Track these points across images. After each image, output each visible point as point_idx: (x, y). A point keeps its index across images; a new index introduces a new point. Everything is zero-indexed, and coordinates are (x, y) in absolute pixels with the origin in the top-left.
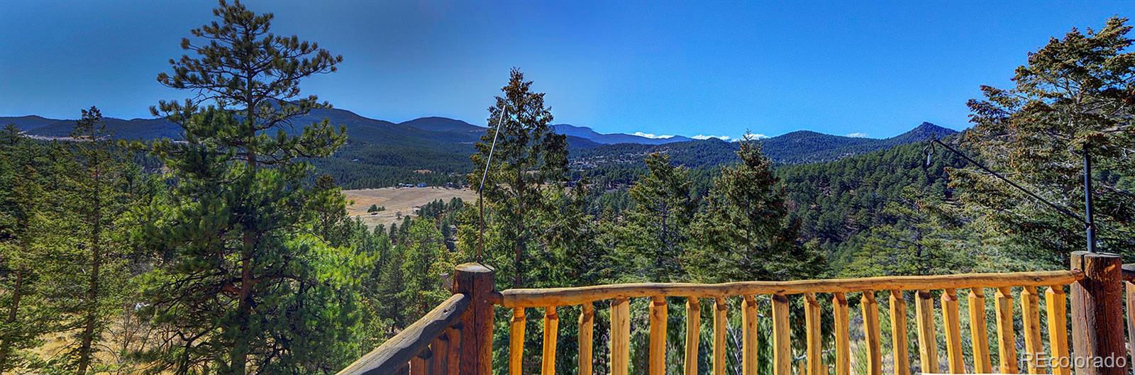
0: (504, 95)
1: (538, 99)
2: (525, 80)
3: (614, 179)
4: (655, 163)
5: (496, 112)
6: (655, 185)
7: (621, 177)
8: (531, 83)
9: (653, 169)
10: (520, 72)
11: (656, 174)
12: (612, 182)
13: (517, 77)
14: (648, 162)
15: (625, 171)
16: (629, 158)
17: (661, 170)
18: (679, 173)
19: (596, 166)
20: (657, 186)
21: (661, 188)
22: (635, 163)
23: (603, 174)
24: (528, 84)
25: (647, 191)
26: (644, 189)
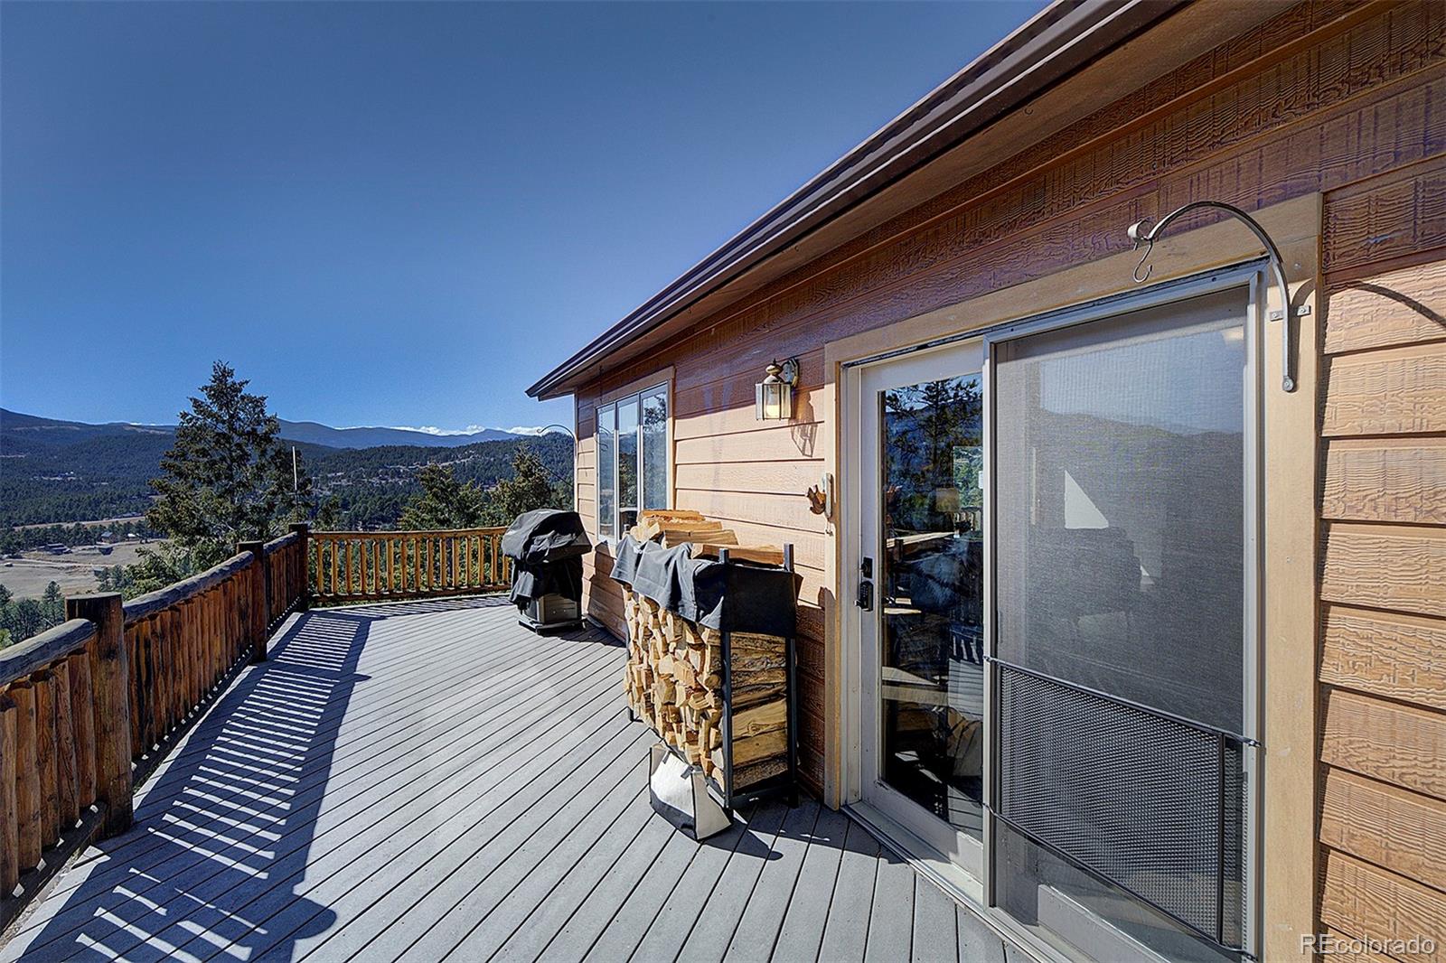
0: (203, 397)
1: (258, 403)
2: (237, 378)
3: (367, 515)
4: (432, 479)
5: (191, 419)
6: (432, 510)
7: (382, 510)
8: (247, 382)
9: (431, 489)
10: (229, 367)
11: (435, 495)
12: (364, 523)
13: (223, 375)
14: (422, 479)
15: (390, 499)
16: (398, 473)
17: (442, 490)
18: (468, 492)
19: (329, 493)
20: (437, 511)
21: (443, 514)
22: (411, 484)
23: (345, 506)
24: (241, 384)
25: (423, 520)
26: (418, 516)
